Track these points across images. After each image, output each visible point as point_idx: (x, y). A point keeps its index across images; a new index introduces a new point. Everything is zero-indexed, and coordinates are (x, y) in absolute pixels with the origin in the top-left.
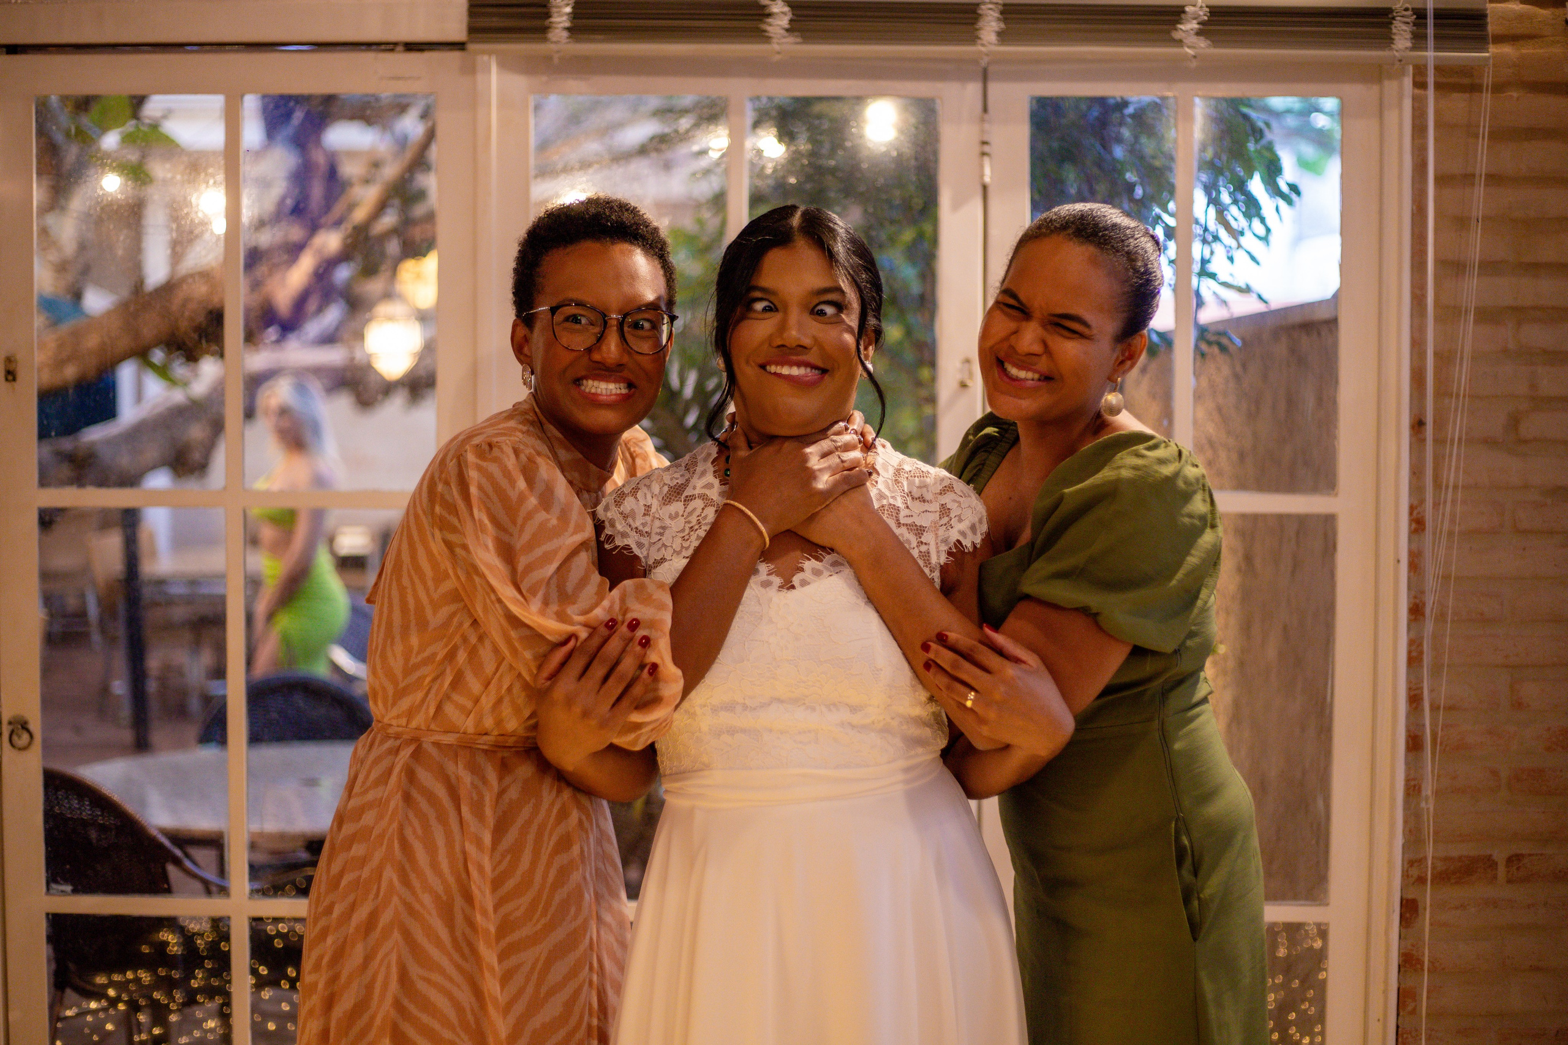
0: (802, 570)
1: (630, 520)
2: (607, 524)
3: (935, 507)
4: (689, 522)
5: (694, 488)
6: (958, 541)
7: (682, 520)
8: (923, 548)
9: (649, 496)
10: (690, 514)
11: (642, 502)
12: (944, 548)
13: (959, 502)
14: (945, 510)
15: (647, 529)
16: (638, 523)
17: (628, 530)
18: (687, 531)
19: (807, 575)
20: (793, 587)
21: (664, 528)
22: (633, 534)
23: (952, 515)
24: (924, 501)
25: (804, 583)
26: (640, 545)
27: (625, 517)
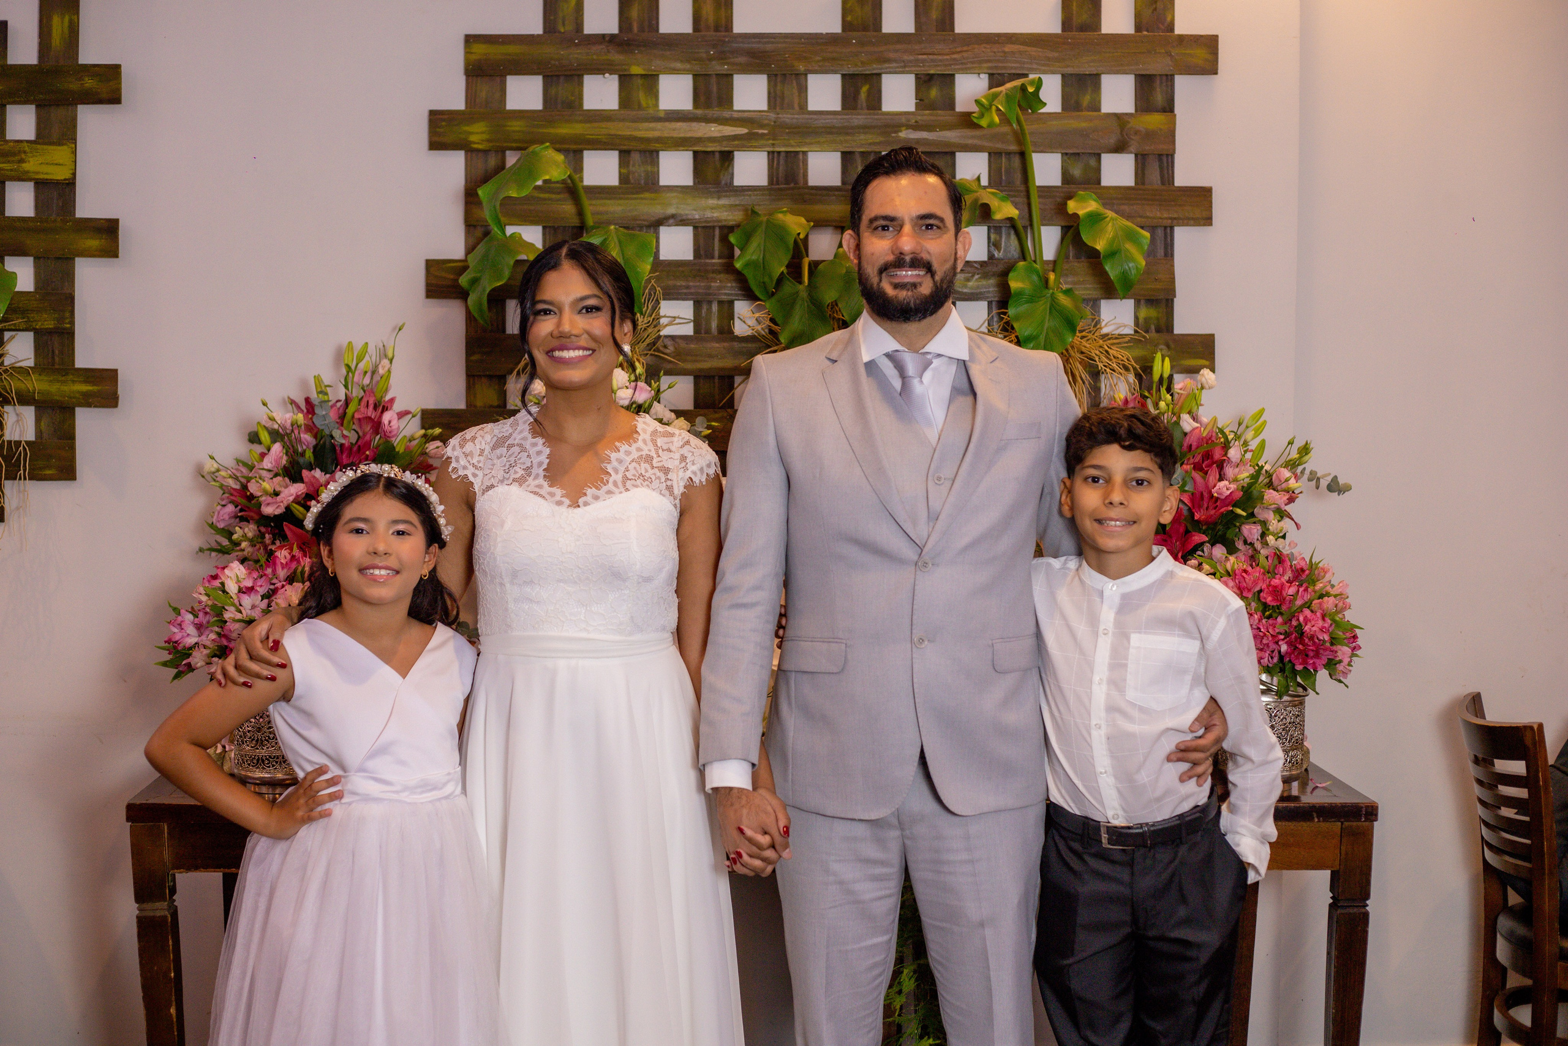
0: (585, 494)
1: (469, 458)
2: (453, 460)
3: (677, 456)
4: (509, 461)
5: (515, 439)
6: (690, 478)
7: (505, 459)
8: (669, 483)
9: (483, 443)
10: (510, 456)
11: (478, 447)
12: (682, 484)
13: (693, 453)
14: (683, 458)
15: (480, 465)
16: (475, 461)
17: (468, 465)
18: (507, 466)
19: (589, 498)
20: (579, 506)
21: (493, 465)
22: (471, 467)
23: (688, 461)
24: (671, 451)
25: (586, 504)
26: (475, 475)
27: (466, 455)
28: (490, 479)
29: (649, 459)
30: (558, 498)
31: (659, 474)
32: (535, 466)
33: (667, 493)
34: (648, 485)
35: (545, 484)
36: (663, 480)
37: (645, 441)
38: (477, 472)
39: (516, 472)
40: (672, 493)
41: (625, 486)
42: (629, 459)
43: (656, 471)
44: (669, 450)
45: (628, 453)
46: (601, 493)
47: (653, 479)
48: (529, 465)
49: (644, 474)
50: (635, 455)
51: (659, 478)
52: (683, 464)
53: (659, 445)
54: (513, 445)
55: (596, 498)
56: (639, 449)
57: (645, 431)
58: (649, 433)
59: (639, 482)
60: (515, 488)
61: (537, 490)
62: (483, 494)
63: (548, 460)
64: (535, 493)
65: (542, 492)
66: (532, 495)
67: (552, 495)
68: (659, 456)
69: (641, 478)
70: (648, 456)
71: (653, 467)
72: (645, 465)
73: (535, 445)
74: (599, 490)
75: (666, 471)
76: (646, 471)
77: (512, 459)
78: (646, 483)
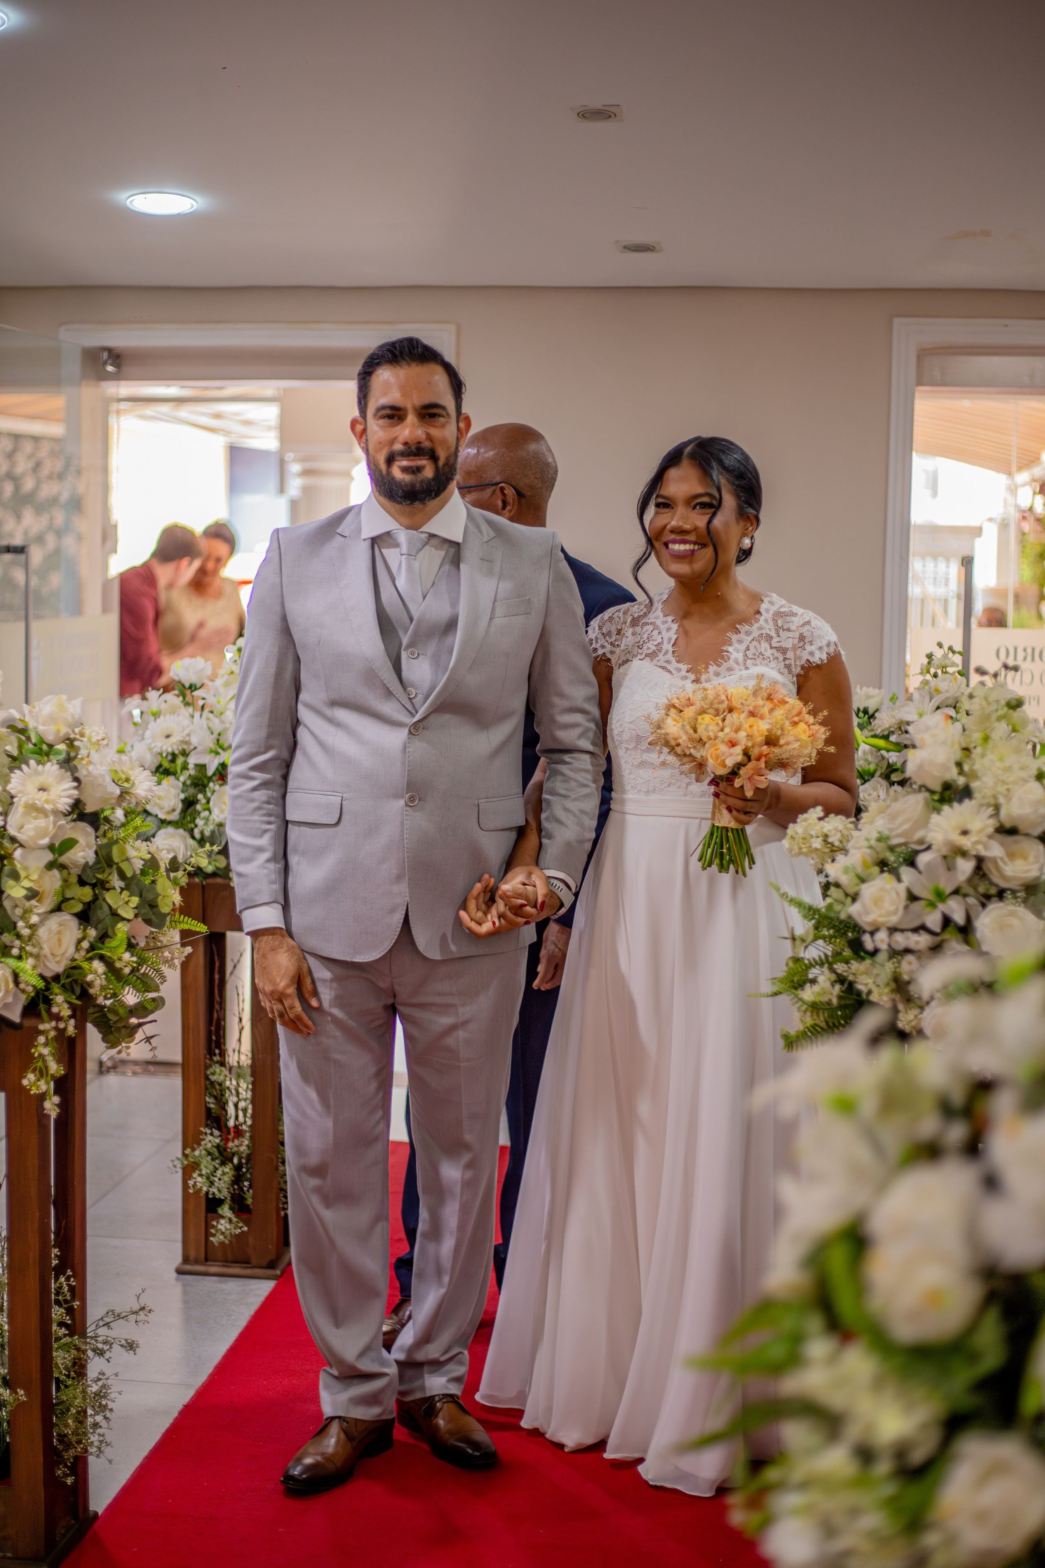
28: (626, 654)
29: (769, 638)
30: (683, 673)
31: (776, 654)
32: (665, 642)
33: (786, 671)
34: (766, 664)
35: (673, 660)
36: (781, 659)
37: (766, 621)
38: (613, 649)
39: (648, 648)
40: (790, 672)
41: (745, 664)
42: (750, 638)
43: (774, 651)
44: (789, 630)
45: (748, 633)
46: (722, 670)
47: (772, 659)
48: (660, 641)
49: (763, 653)
50: (756, 634)
51: (777, 658)
52: (801, 644)
53: (780, 624)
54: (647, 624)
55: (717, 674)
56: (760, 628)
57: (767, 611)
58: (771, 612)
59: (758, 661)
60: (647, 662)
61: (666, 665)
62: (619, 668)
63: (676, 636)
64: (663, 668)
65: (669, 667)
66: (660, 670)
67: (679, 670)
68: (779, 636)
69: (761, 656)
70: (768, 635)
71: (771, 648)
72: (765, 645)
73: (665, 622)
74: (720, 666)
75: (784, 651)
76: (766, 650)
77: (645, 637)
78: (765, 662)
